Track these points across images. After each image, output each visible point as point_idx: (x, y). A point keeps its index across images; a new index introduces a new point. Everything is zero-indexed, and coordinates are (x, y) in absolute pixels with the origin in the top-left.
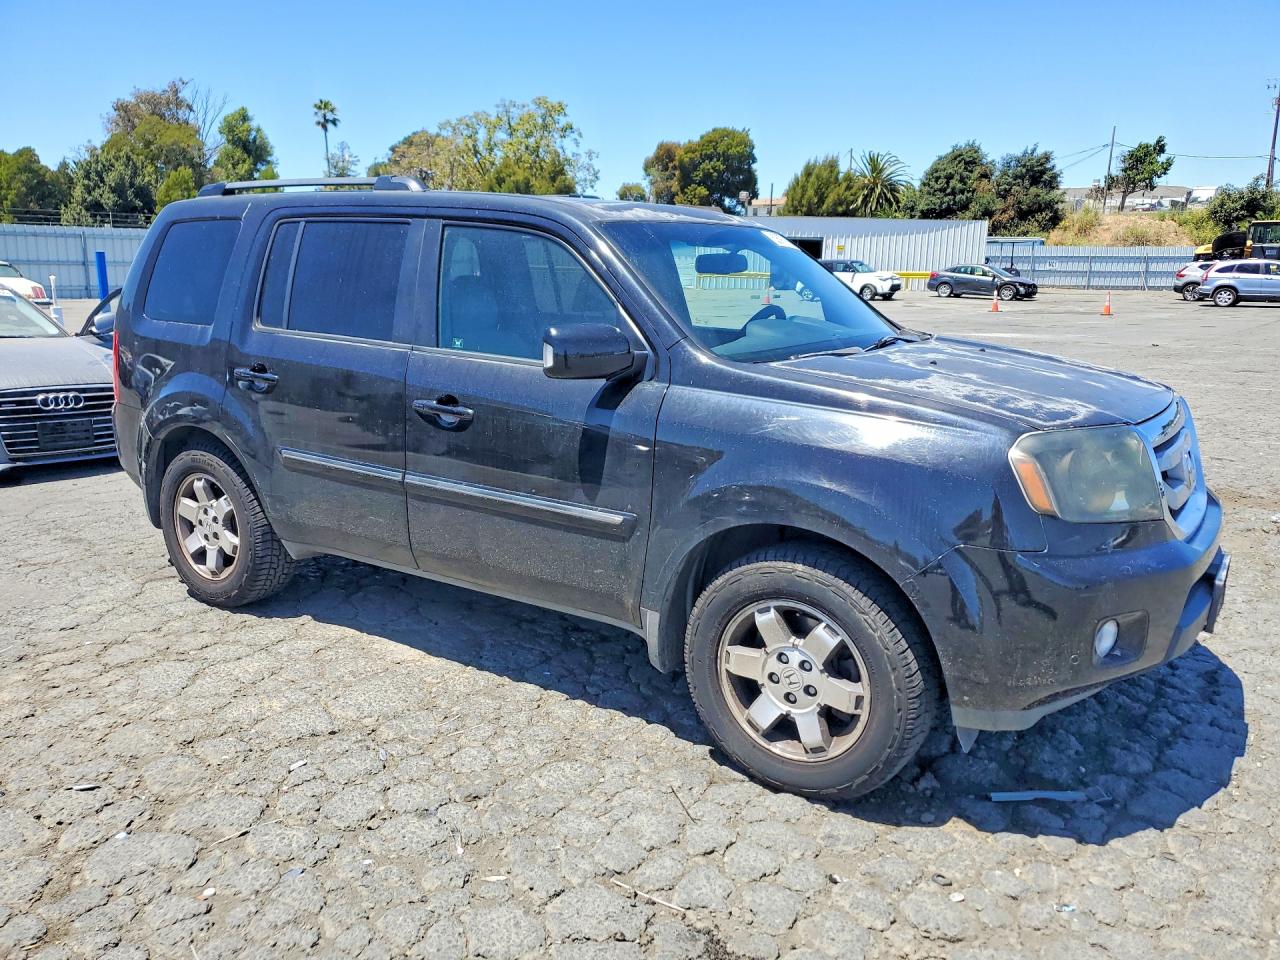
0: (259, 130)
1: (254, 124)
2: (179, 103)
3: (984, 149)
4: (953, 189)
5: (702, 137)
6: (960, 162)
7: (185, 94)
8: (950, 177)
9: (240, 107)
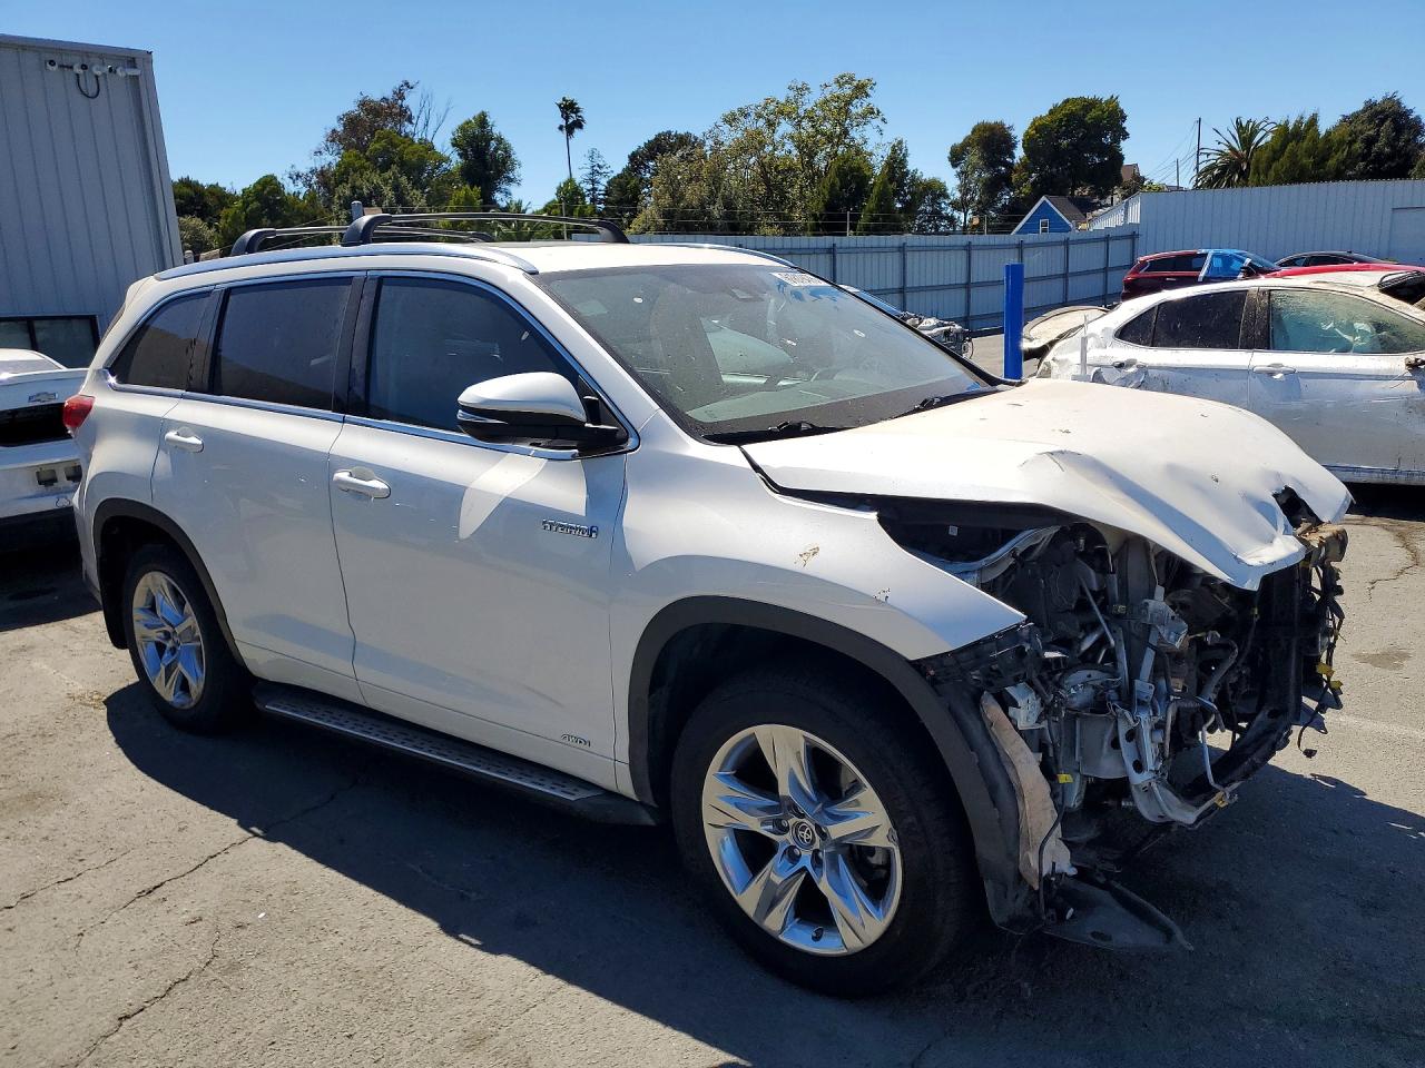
0: (500, 140)
1: (496, 131)
2: (404, 115)
3: (1407, 103)
4: (1379, 154)
5: (1051, 112)
6: (1382, 121)
7: (411, 102)
8: (1370, 142)
9: (477, 113)
